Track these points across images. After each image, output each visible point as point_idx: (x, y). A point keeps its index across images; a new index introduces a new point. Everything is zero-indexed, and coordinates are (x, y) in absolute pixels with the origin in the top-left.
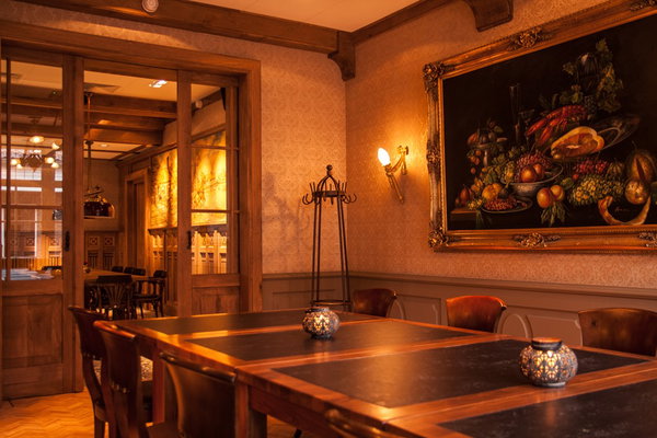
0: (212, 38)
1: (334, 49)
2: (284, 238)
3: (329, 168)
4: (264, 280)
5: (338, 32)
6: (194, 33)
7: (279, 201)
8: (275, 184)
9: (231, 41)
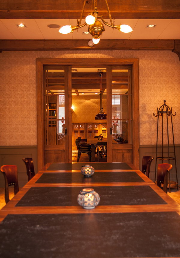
0: (118, 52)
1: (173, 48)
2: (150, 130)
3: (165, 101)
4: (140, 147)
5: (175, 40)
6: (111, 51)
7: (148, 115)
8: (147, 108)
9: (126, 52)
